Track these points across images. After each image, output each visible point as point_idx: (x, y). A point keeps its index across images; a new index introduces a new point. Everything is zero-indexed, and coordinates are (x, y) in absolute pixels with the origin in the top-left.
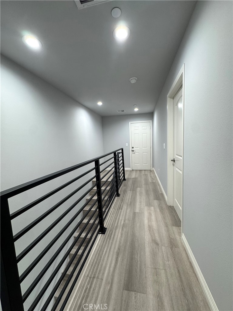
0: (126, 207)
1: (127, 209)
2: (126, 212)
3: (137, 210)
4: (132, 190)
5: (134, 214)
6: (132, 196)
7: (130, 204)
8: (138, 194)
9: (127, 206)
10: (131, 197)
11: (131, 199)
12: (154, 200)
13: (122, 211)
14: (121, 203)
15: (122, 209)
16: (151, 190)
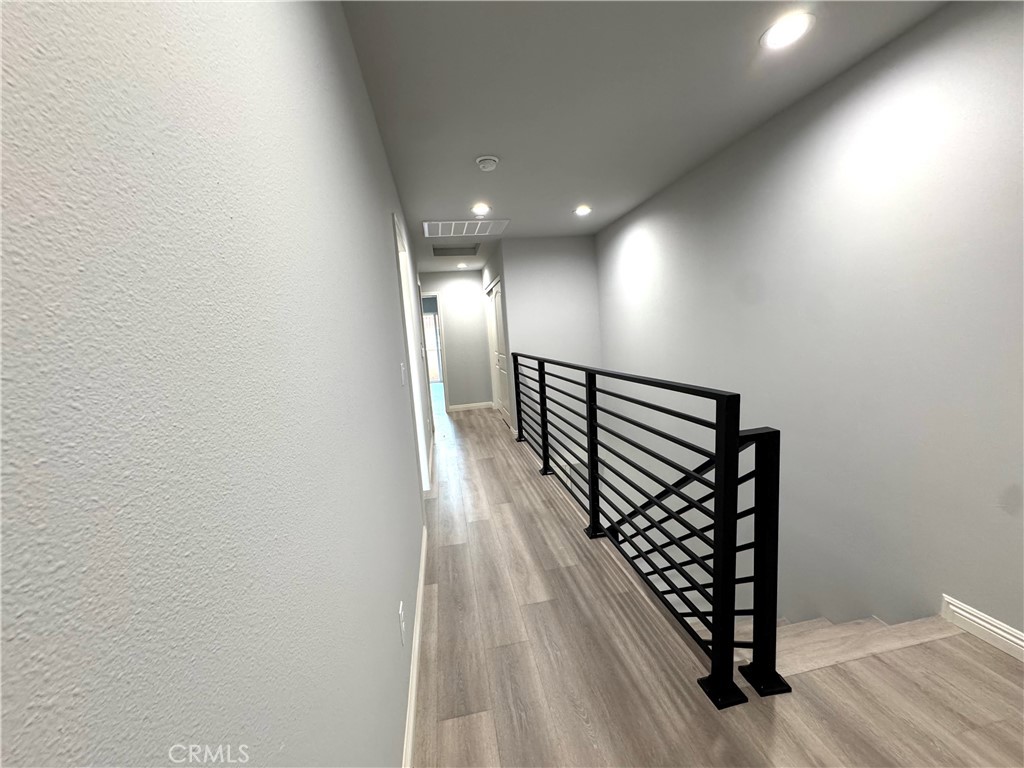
0: (537, 507)
1: (531, 503)
2: (528, 498)
3: (506, 507)
4: (567, 576)
5: (509, 500)
6: (546, 544)
7: (531, 517)
8: (527, 557)
9: (535, 510)
10: (542, 537)
11: (539, 531)
12: (463, 545)
13: (539, 501)
14: (558, 515)
15: (543, 501)
16: (475, 601)
